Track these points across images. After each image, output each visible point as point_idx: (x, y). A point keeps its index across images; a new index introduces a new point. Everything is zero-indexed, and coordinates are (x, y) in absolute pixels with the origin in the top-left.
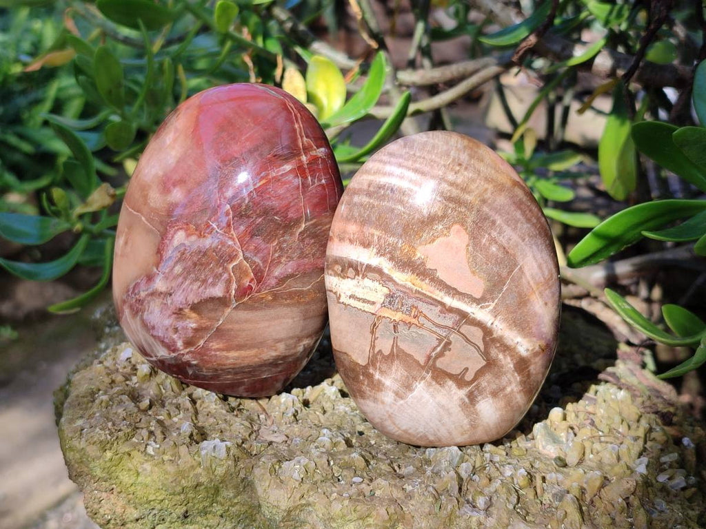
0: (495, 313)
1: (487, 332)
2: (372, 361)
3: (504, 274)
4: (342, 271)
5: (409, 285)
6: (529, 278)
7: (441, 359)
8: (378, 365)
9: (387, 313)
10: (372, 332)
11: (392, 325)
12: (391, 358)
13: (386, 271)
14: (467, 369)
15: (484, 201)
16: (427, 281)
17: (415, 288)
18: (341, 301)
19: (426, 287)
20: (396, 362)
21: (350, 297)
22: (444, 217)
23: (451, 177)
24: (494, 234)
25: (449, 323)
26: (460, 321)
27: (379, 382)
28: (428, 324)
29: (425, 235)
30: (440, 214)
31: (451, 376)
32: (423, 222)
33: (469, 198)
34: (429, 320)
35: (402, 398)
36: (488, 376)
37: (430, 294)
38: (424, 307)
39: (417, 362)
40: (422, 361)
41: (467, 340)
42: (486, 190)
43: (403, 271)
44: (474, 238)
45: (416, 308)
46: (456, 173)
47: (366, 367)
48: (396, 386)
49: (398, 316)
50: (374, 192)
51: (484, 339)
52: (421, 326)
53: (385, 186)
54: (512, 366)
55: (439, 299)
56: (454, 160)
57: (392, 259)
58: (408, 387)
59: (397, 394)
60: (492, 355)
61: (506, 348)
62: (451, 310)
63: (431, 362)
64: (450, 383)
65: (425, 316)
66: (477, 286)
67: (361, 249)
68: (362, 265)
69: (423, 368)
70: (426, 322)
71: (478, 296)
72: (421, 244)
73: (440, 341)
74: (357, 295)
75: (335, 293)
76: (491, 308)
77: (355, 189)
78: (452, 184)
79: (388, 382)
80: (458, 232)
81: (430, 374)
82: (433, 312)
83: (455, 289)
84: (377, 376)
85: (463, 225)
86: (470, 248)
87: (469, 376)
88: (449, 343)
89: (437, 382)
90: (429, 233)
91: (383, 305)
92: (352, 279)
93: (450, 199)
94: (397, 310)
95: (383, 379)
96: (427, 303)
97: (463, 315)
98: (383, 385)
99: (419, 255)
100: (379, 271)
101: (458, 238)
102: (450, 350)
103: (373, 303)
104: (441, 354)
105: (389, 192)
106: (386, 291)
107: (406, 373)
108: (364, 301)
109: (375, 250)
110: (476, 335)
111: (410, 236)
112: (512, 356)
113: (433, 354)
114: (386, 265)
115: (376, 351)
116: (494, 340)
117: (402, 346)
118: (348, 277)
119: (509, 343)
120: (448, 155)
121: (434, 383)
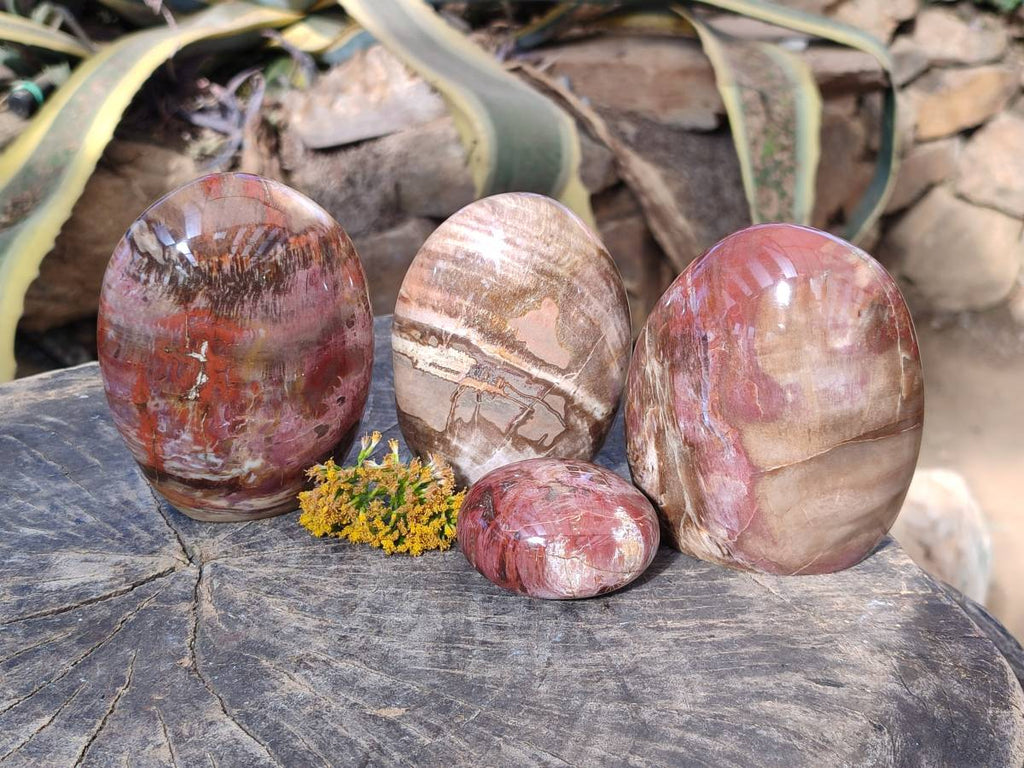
0: (578, 383)
1: (569, 399)
2: (450, 428)
3: (589, 345)
4: (421, 338)
5: (498, 357)
6: (610, 346)
7: (522, 427)
8: (456, 432)
9: (471, 383)
10: (453, 400)
11: (476, 394)
12: (471, 425)
13: (474, 342)
14: (546, 435)
15: (574, 274)
16: (516, 353)
17: (503, 360)
18: (418, 366)
19: (514, 359)
20: (477, 430)
21: (430, 364)
22: (535, 290)
23: (543, 249)
24: (583, 307)
25: (534, 393)
26: (545, 390)
27: (456, 448)
28: (513, 394)
29: (516, 308)
30: (532, 287)
31: (531, 443)
32: (515, 295)
33: (560, 271)
34: (515, 391)
35: (479, 464)
36: (565, 441)
37: (517, 366)
38: (510, 379)
39: (499, 430)
40: (503, 429)
41: (550, 409)
42: (576, 263)
43: (492, 343)
44: (564, 311)
45: (503, 379)
46: (548, 245)
47: (442, 433)
48: (473, 453)
49: (483, 386)
50: (462, 260)
51: (565, 406)
52: (506, 396)
53: (474, 254)
54: (587, 430)
55: (526, 370)
56: (545, 231)
57: (481, 330)
58: (487, 453)
59: (474, 460)
60: (570, 421)
61: (585, 414)
62: (537, 381)
63: (512, 430)
64: (529, 449)
65: (511, 387)
66: (563, 357)
67: (446, 318)
68: (447, 334)
69: (504, 435)
70: (511, 391)
71: (563, 367)
72: (511, 317)
73: (524, 410)
74: (438, 363)
75: (411, 358)
76: (574, 378)
77: (438, 253)
78: (542, 255)
79: (465, 448)
80: (549, 305)
81: (510, 441)
82: (519, 383)
83: (542, 360)
84: (455, 442)
85: (554, 298)
86: (560, 321)
87: (547, 443)
88: (532, 412)
89: (517, 448)
90: (520, 306)
91: (468, 375)
92: (434, 347)
93: (542, 272)
94: (483, 380)
95: (461, 446)
96: (514, 374)
97: (548, 385)
98: (460, 451)
99: (509, 328)
100: (466, 342)
101: (549, 312)
102: (532, 418)
103: (458, 373)
104: (523, 422)
105: (479, 261)
106: (472, 362)
107: (486, 441)
108: (447, 370)
109: (463, 321)
110: (559, 403)
111: (501, 310)
112: (588, 421)
113: (515, 423)
114: (474, 337)
115: (456, 418)
116: (574, 408)
117: (485, 414)
118: (429, 345)
119: (588, 409)
120: (540, 225)
121: (514, 449)
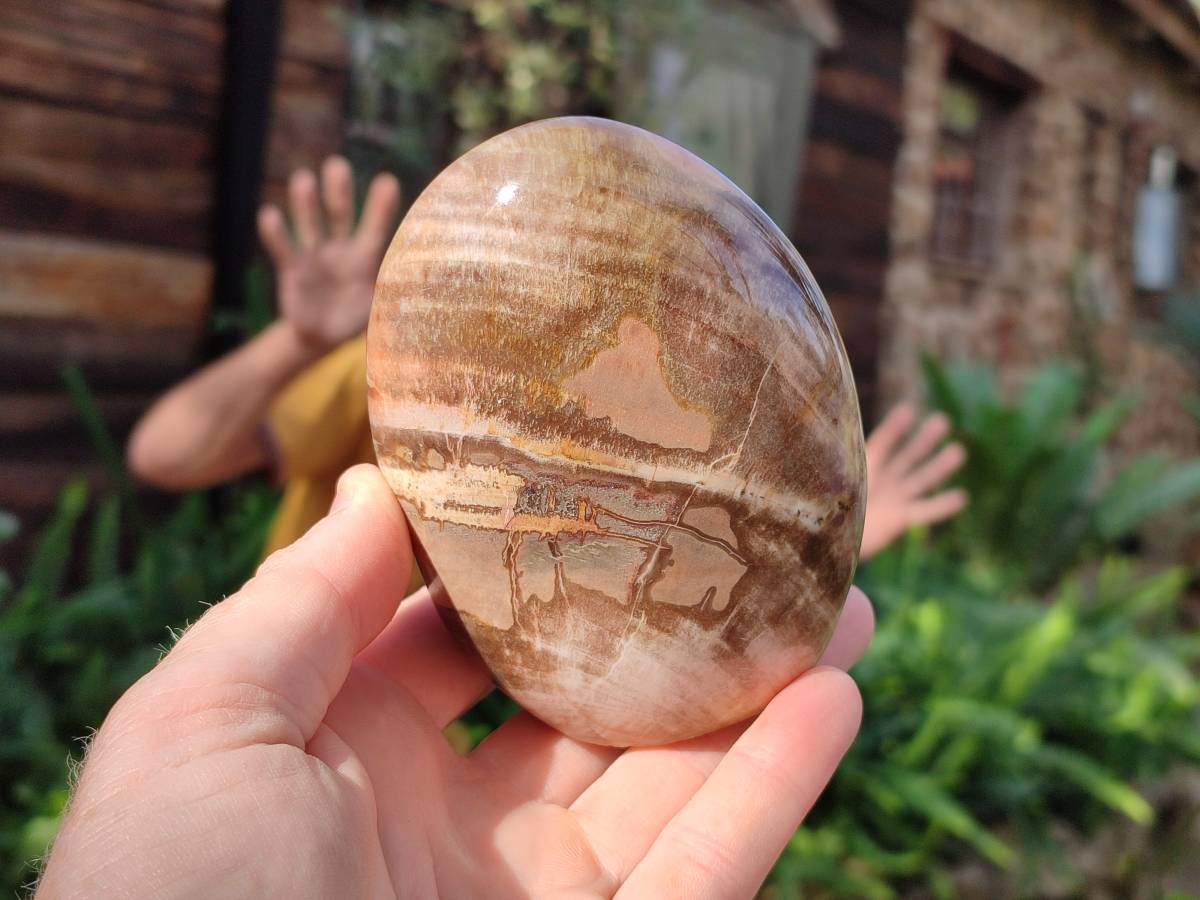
0: (744, 470)
1: (735, 509)
2: (522, 619)
3: (745, 391)
4: (415, 457)
5: (562, 459)
6: (794, 383)
7: (658, 585)
8: (535, 623)
9: (531, 523)
10: (508, 565)
11: (546, 543)
12: (558, 604)
13: (507, 443)
14: (713, 590)
15: (670, 256)
16: (596, 443)
17: (575, 464)
18: (428, 514)
19: (597, 457)
20: (571, 611)
21: (446, 506)
22: (598, 307)
23: (592, 221)
24: (708, 317)
25: (660, 514)
26: (679, 503)
27: (546, 654)
28: (617, 526)
29: (569, 354)
30: (589, 303)
31: (684, 611)
32: (558, 329)
33: (640, 256)
34: (619, 518)
35: (598, 674)
36: (756, 591)
37: (608, 469)
38: (603, 497)
39: (613, 602)
40: (621, 595)
41: (702, 536)
42: (669, 232)
43: (543, 436)
44: (669, 335)
45: (587, 500)
46: (599, 211)
47: (512, 632)
48: (580, 656)
49: (554, 525)
50: (440, 286)
51: (733, 524)
52: (604, 534)
53: (459, 269)
54: (797, 558)
55: (628, 472)
56: (588, 183)
57: (512, 417)
58: (606, 651)
59: (586, 668)
60: (754, 551)
61: (779, 529)
62: (657, 488)
63: (640, 596)
64: (686, 624)
65: (609, 513)
66: (698, 430)
67: (442, 409)
68: (453, 440)
69: (626, 609)
70: (611, 522)
71: (703, 447)
72: (564, 374)
73: (649, 551)
74: (457, 499)
75: (412, 501)
76: (733, 463)
77: (397, 286)
78: (599, 236)
79: (562, 650)
80: (634, 331)
81: (643, 618)
82: (621, 502)
83: (654, 446)
84: (539, 644)
85: (640, 315)
86: (666, 358)
87: (720, 602)
88: (666, 552)
89: (661, 629)
90: (575, 348)
91: (518, 510)
92: (440, 470)
93: (600, 268)
94: (549, 513)
95: (552, 649)
96: (606, 486)
97: (683, 492)
98: (555, 658)
99: (566, 397)
100: (492, 446)
101: (638, 345)
102: (671, 563)
103: (497, 510)
104: (656, 575)
105: (471, 280)
106: (516, 482)
107: (595, 628)
108: (477, 509)
109: (473, 406)
110: (718, 522)
111: (539, 364)
112: (792, 541)
113: (641, 579)
114: (506, 433)
115: (525, 597)
116: (752, 522)
117: (577, 577)
118: (430, 468)
119: (784, 517)
120: (574, 175)
121: (655, 632)
